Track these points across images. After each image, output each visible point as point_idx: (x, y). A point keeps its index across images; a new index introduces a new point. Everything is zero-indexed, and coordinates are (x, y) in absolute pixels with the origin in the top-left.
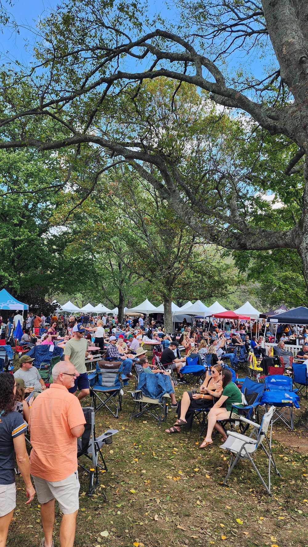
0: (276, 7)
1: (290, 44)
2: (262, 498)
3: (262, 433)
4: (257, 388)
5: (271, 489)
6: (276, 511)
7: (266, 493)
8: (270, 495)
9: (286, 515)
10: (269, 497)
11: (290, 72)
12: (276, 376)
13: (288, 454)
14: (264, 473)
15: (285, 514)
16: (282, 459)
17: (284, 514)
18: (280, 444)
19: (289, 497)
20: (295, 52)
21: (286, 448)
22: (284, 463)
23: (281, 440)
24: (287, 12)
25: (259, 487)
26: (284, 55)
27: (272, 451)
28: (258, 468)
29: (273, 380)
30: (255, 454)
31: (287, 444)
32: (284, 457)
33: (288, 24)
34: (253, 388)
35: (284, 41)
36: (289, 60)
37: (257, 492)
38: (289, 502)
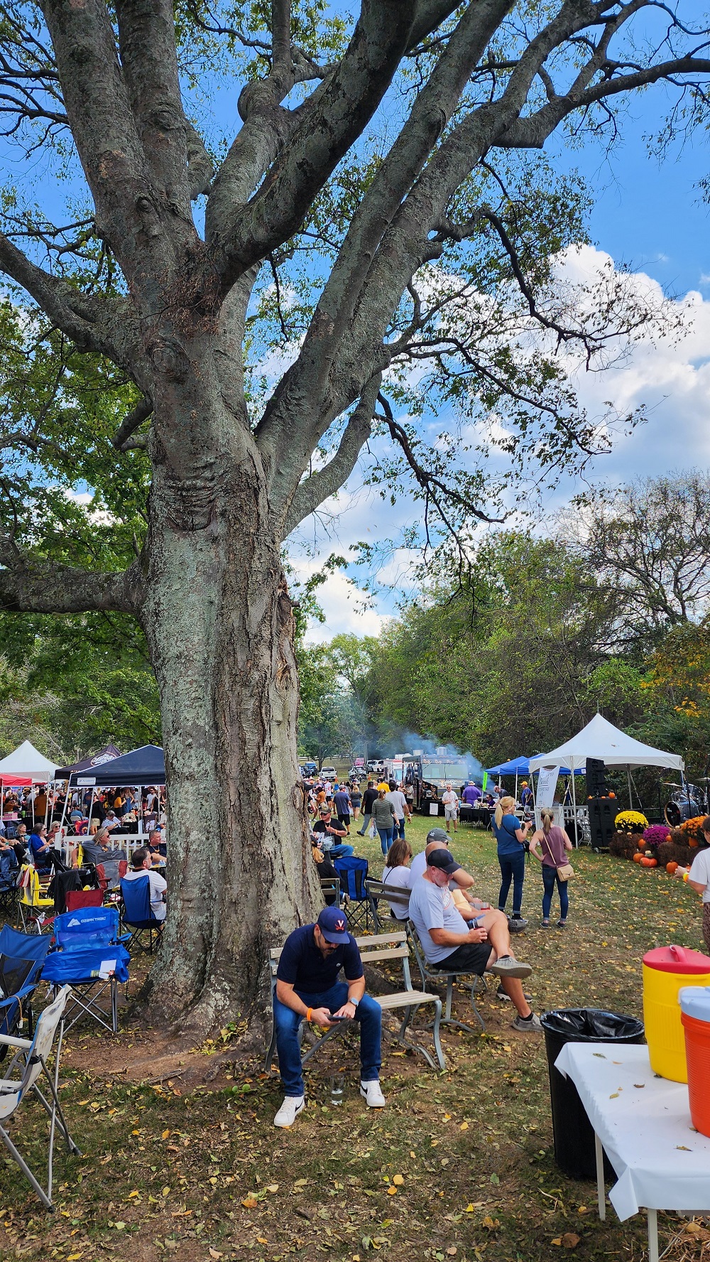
0: (86, 67)
1: (115, 161)
2: (31, 1223)
3: (34, 1060)
4: (32, 948)
5: (53, 1194)
6: (62, 1244)
7: (41, 1208)
8: (51, 1210)
9: (87, 1246)
12: (81, 911)
13: (102, 1093)
14: (38, 1160)
15: (84, 1244)
16: (85, 1110)
18: (83, 1075)
19: (97, 1199)
20: (127, 181)
21: (98, 1081)
22: (90, 1119)
25: (23, 1200)
26: (102, 179)
29: (74, 922)
32: (90, 1103)
33: (111, 115)
34: (18, 953)
35: (102, 150)
37: (17, 1214)
38: (97, 1209)
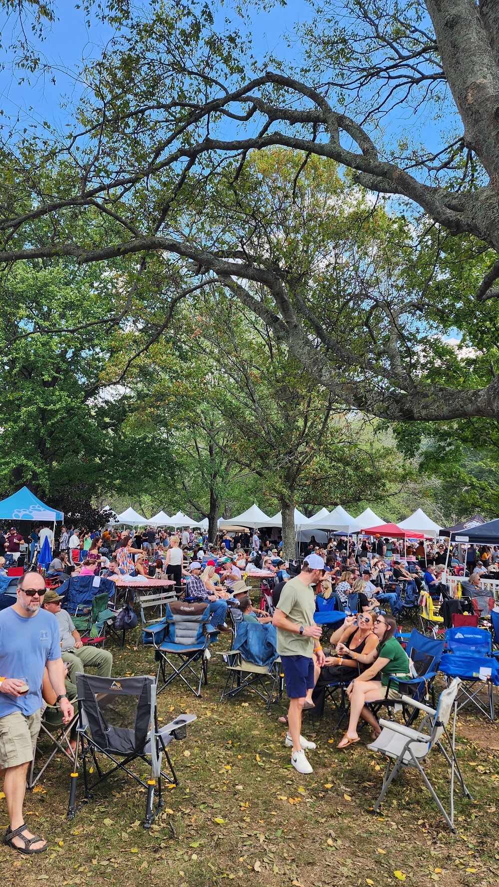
0: (456, 29)
1: (480, 88)
2: (440, 835)
3: (438, 724)
4: (432, 648)
5: (455, 821)
6: (462, 858)
7: (446, 828)
8: (453, 831)
9: (480, 866)
10: (452, 834)
11: (480, 132)
12: (464, 628)
13: (485, 761)
14: (443, 793)
15: (478, 864)
16: (474, 769)
17: (476, 864)
18: (471, 744)
19: (486, 835)
20: (488, 100)
21: (482, 751)
22: (478, 777)
23: (473, 737)
24: (474, 37)
25: (434, 817)
26: (469, 104)
27: (458, 756)
28: (433, 784)
29: (459, 636)
30: (428, 761)
31: (483, 744)
32: (477, 765)
33: (475, 56)
34: (424, 649)
35: (469, 83)
36: (477, 112)
37: (431, 826)
38: (486, 843)
